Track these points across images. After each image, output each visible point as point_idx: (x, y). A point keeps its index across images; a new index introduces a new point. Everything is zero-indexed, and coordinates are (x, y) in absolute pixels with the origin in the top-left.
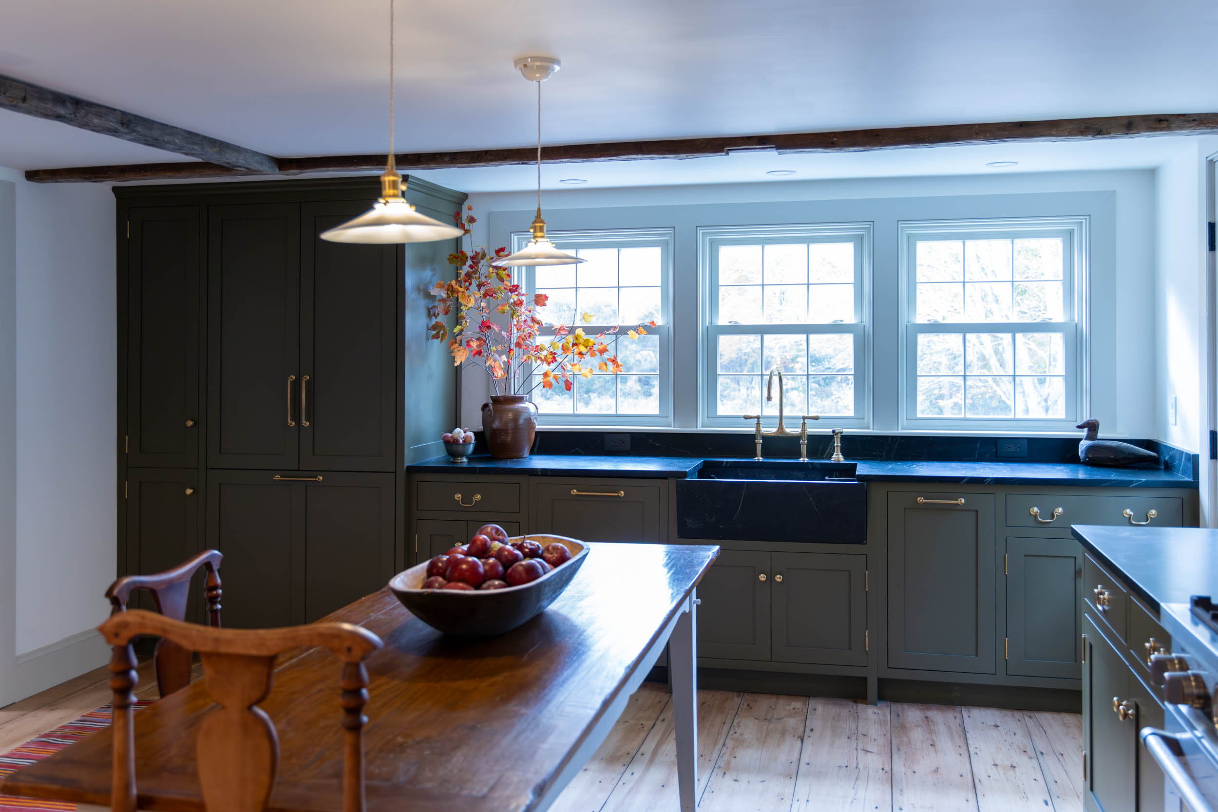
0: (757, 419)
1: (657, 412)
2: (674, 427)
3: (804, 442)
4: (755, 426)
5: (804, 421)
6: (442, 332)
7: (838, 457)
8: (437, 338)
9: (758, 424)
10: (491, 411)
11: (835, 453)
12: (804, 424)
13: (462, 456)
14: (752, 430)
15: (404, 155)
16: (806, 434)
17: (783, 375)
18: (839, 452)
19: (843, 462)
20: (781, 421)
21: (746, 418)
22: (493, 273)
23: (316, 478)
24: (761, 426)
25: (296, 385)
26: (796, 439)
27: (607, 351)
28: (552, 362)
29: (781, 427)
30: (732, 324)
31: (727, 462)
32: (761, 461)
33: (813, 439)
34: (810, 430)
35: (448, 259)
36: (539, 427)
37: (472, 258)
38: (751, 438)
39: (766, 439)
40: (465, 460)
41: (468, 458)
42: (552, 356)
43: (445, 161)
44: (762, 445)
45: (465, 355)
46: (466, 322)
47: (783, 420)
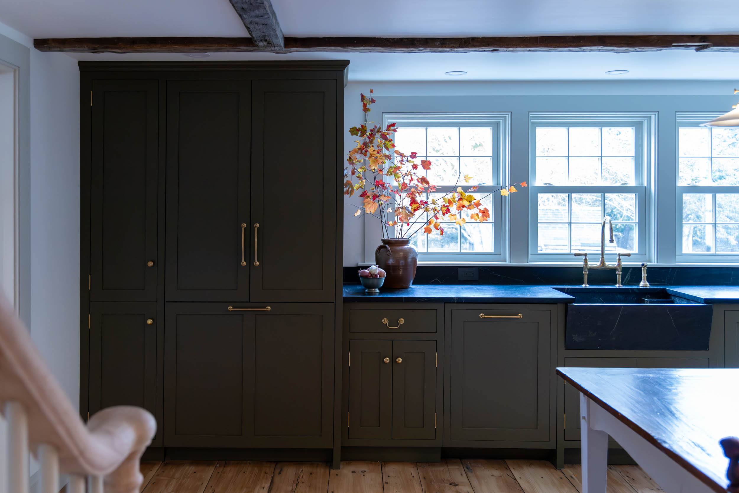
0: (584, 256)
1: (492, 251)
2: (511, 262)
3: (619, 273)
4: (583, 261)
5: (619, 257)
6: (350, 189)
7: (644, 284)
8: (348, 194)
9: (586, 259)
10: (389, 252)
11: (642, 281)
12: (619, 260)
13: (375, 288)
14: (581, 264)
15: (400, 38)
16: (621, 267)
17: (612, 223)
18: (646, 279)
19: (649, 287)
20: (603, 258)
21: (576, 255)
22: (381, 143)
23: (265, 308)
24: (588, 261)
25: (250, 231)
26: (613, 271)
27: (481, 204)
28: (446, 213)
29: (603, 262)
30: (547, 185)
31: (568, 288)
32: (587, 287)
33: (625, 270)
34: (624, 264)
35: (350, 131)
36: (419, 263)
37: (371, 131)
38: (578, 270)
39: (591, 270)
40: (378, 291)
41: (379, 289)
42: (445, 209)
43: (436, 45)
44: (588, 275)
45: (374, 207)
46: (362, 181)
47: (605, 256)
